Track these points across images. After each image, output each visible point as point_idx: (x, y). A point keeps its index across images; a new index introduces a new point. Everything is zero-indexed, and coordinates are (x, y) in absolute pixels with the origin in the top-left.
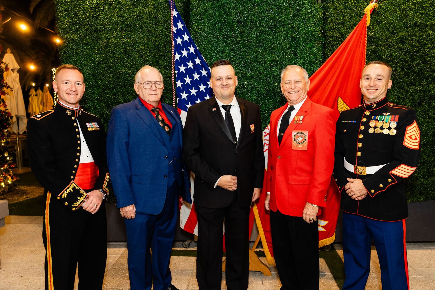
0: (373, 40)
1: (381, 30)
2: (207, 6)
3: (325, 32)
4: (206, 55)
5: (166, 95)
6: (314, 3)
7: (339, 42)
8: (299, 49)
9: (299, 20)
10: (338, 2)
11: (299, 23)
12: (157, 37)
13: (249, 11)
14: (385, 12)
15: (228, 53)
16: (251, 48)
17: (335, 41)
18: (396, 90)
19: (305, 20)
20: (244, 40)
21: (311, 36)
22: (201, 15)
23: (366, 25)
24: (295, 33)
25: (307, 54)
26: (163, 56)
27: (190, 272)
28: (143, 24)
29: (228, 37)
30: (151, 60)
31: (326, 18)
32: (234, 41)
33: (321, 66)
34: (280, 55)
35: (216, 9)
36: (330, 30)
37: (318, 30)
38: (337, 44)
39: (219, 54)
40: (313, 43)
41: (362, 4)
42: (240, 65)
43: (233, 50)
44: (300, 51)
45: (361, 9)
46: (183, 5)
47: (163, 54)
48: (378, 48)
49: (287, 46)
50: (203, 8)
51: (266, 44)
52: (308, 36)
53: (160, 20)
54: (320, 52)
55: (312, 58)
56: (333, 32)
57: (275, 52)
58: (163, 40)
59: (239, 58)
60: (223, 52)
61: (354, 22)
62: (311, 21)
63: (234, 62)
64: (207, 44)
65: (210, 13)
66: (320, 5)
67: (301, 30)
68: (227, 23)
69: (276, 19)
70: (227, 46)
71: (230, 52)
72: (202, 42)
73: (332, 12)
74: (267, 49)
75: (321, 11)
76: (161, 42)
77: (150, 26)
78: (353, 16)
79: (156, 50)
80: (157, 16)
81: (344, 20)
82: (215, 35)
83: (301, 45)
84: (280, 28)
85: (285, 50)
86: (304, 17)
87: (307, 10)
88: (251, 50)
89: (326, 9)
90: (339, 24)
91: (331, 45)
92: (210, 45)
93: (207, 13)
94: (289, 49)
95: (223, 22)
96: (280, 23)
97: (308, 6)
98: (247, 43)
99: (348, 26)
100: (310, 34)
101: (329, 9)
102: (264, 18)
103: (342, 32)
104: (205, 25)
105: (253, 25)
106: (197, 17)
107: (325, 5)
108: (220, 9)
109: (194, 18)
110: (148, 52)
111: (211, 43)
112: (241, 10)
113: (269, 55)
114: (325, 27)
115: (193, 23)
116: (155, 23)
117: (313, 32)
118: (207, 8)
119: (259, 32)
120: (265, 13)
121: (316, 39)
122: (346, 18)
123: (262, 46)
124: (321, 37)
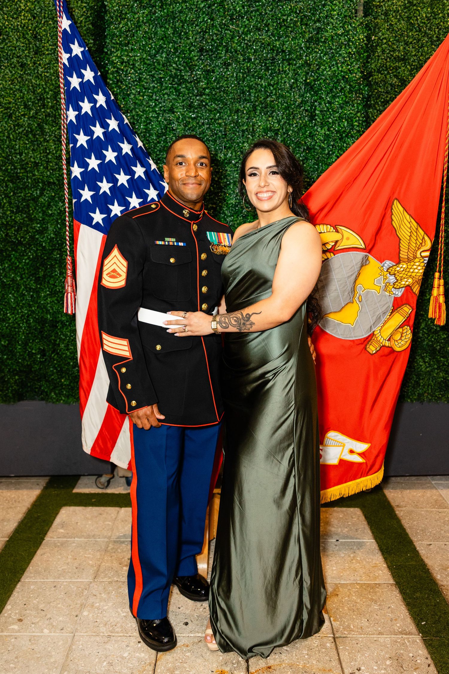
2: (139, 17)
3: (370, 74)
4: (138, 115)
5: (58, 194)
6: (349, 16)
8: (319, 107)
9: (319, 50)
10: (397, 16)
11: (320, 56)
12: (39, 77)
13: (221, 28)
15: (180, 112)
16: (226, 104)
17: (387, 93)
19: (332, 49)
20: (213, 88)
21: (342, 82)
22: (127, 36)
24: (311, 75)
25: (334, 117)
26: (52, 117)
27: (103, 542)
28: (12, 50)
29: (182, 81)
30: (29, 124)
31: (372, 46)
32: (193, 89)
34: (283, 118)
35: (156, 24)
36: (379, 71)
37: (356, 71)
39: (163, 115)
41: (441, 21)
42: (206, 136)
43: (190, 106)
44: (321, 111)
46: (90, 14)
47: (52, 112)
49: (296, 102)
50: (131, 21)
51: (255, 97)
52: (338, 81)
53: (45, 43)
54: (359, 114)
56: (385, 76)
57: (273, 112)
59: (203, 124)
60: (172, 110)
63: (193, 131)
64: (139, 93)
65: (146, 32)
66: (361, 21)
67: (324, 70)
68: (180, 53)
69: (275, 46)
70: (180, 99)
71: (185, 112)
72: (131, 90)
73: (385, 36)
74: (257, 106)
75: (363, 33)
76: (49, 88)
77: (26, 56)
78: (425, 44)
79: (38, 104)
80: (39, 35)
81: (407, 52)
82: (155, 75)
83: (324, 100)
84: (283, 64)
85: (293, 109)
86: (329, 44)
87: (335, 30)
88: (226, 108)
89: (372, 28)
90: (398, 59)
91: (380, 101)
92: (146, 96)
93: (140, 30)
94: (299, 106)
95: (172, 50)
96: (283, 54)
97: (339, 23)
98: (218, 94)
99: (414, 64)
100: (340, 77)
101: (378, 28)
102: (253, 45)
103: (403, 75)
104: (135, 56)
105: (230, 58)
106: (119, 40)
107: (371, 21)
108: (166, 23)
109: (114, 41)
110: (22, 107)
111: (148, 92)
112: (206, 27)
113: (262, 118)
114: (371, 65)
115: (111, 51)
116: (35, 48)
117: (346, 75)
118: (138, 21)
119: (242, 73)
120: (253, 35)
121: (353, 88)
122: (410, 48)
123: (248, 100)
124: (363, 84)
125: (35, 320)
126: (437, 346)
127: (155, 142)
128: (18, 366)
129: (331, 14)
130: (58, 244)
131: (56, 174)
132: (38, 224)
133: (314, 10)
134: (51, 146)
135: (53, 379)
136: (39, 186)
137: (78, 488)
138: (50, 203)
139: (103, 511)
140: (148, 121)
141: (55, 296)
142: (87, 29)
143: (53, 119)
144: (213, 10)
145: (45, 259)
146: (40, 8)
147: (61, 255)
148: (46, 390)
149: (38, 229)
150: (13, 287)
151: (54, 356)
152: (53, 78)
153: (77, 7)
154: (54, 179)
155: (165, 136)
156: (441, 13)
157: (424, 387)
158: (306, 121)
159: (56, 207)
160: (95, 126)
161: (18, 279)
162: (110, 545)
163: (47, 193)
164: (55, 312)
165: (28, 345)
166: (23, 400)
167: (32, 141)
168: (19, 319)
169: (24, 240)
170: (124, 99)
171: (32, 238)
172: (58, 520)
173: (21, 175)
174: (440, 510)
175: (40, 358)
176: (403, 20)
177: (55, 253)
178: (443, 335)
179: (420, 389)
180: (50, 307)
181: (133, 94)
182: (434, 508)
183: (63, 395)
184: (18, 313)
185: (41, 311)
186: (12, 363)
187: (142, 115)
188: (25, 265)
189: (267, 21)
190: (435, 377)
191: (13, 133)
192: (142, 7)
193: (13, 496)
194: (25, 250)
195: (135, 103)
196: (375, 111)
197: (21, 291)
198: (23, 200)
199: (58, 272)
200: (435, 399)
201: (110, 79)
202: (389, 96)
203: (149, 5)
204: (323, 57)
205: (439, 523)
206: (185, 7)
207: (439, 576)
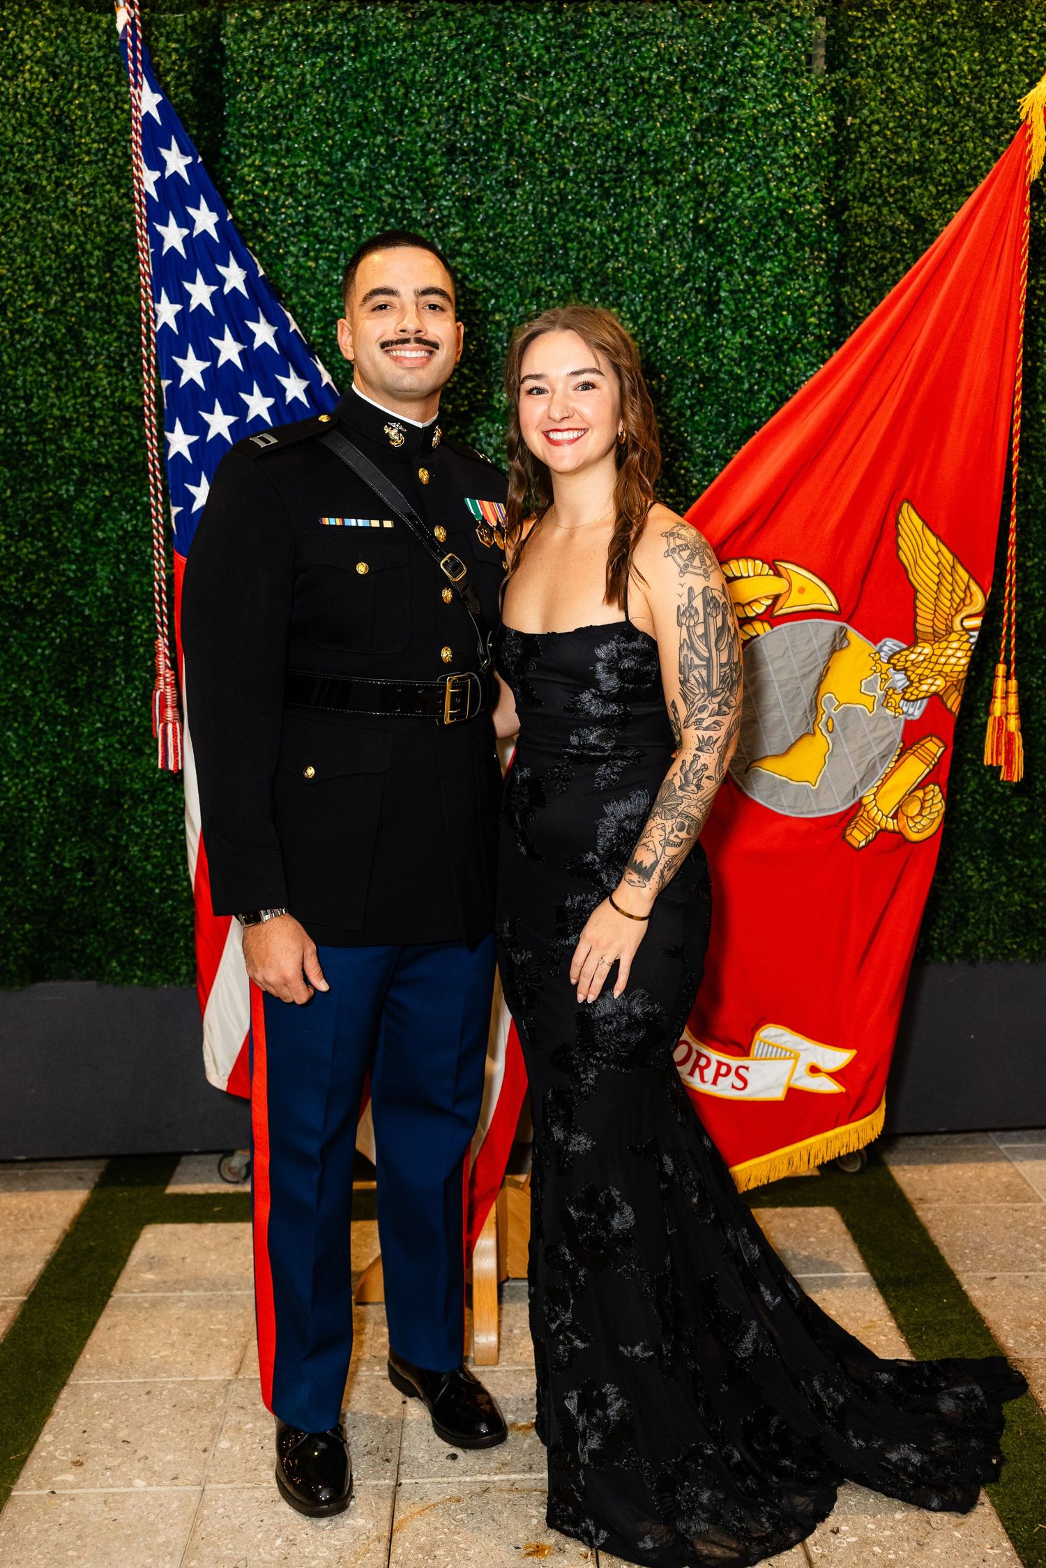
2: (303, 75)
3: (844, 205)
4: (304, 304)
5: (119, 492)
6: (794, 72)
7: (903, 254)
8: (728, 282)
9: (726, 150)
10: (903, 70)
11: (728, 164)
12: (68, 216)
13: (498, 100)
16: (512, 277)
17: (884, 247)
19: (753, 147)
20: (480, 239)
21: (780, 222)
22: (276, 117)
23: (1026, 173)
24: (708, 208)
25: (762, 306)
26: (101, 312)
30: (46, 327)
31: (847, 139)
33: (824, 361)
34: (644, 309)
35: (344, 91)
36: (864, 199)
37: (811, 198)
38: (894, 263)
40: (789, 258)
41: (1004, 82)
44: (732, 292)
45: (1003, 106)
46: (189, 67)
47: (102, 300)
49: (674, 269)
50: (284, 83)
51: (577, 259)
52: (770, 222)
53: (81, 137)
54: (819, 299)
55: (785, 324)
56: (879, 208)
57: (621, 294)
58: (101, 234)
61: (969, 164)
62: (780, 153)
64: (306, 253)
65: (319, 109)
66: (821, 81)
67: (737, 196)
68: (401, 158)
69: (624, 141)
72: (287, 246)
73: (876, 116)
74: (583, 280)
75: (827, 111)
76: (92, 242)
77: (36, 166)
78: (968, 134)
79: (67, 278)
80: (68, 117)
81: (928, 153)
82: (344, 211)
83: (738, 267)
84: (643, 183)
85: (667, 287)
86: (748, 136)
87: (761, 103)
88: (512, 286)
89: (848, 99)
90: (907, 170)
91: (868, 267)
92: (324, 258)
93: (305, 105)
94: (682, 280)
95: (382, 151)
96: (643, 160)
97: (770, 86)
98: (492, 254)
99: (943, 181)
100: (775, 213)
101: (861, 99)
102: (571, 137)
103: (920, 206)
105: (518, 170)
106: (257, 127)
107: (845, 81)
108: (367, 87)
109: (244, 131)
110: (30, 288)
111: (327, 250)
112: (462, 96)
114: (845, 183)
115: (238, 154)
116: (58, 149)
117: (789, 207)
118: (302, 84)
119: (547, 203)
120: (572, 114)
121: (805, 238)
122: (934, 145)
123: (562, 267)
124: (827, 228)
125: (69, 791)
126: (1006, 832)
128: (30, 899)
129: (751, 65)
130: (121, 611)
131: (112, 445)
132: (71, 563)
133: (711, 56)
135: (113, 929)
136: (73, 473)
137: (176, 1183)
138: (100, 513)
139: (242, 1231)
142: (182, 103)
143: (104, 314)
144: (476, 56)
145: (89, 647)
146: (68, 53)
147: (128, 637)
148: (98, 955)
149: (72, 575)
150: (15, 713)
151: (116, 873)
152: (102, 218)
154: (109, 456)
156: (1005, 62)
157: (979, 928)
158: (698, 316)
159: (114, 523)
160: (222, 338)
161: (28, 693)
163: (92, 491)
164: (115, 770)
165: (53, 849)
166: (42, 979)
167: (54, 367)
168: (31, 789)
169: (40, 603)
171: (59, 596)
172: (138, 1255)
173: (30, 448)
174: (1017, 1206)
175: (81, 880)
176: (919, 80)
177: (114, 632)
178: (1019, 805)
179: (970, 931)
180: (105, 759)
181: (293, 255)
182: (1004, 1201)
183: (138, 965)
184: (27, 775)
185: (82, 769)
186: (14, 893)
187: (314, 305)
188: (42, 661)
190: (1001, 902)
191: (10, 350)
192: (310, 51)
193: (25, 1206)
194: (41, 626)
195: (298, 277)
196: (857, 291)
197: (33, 723)
198: (37, 507)
199: (121, 675)
200: (1002, 954)
202: (888, 256)
203: (328, 45)
204: (736, 165)
205: (1014, 1234)
206: (410, 50)
207: (1011, 1341)
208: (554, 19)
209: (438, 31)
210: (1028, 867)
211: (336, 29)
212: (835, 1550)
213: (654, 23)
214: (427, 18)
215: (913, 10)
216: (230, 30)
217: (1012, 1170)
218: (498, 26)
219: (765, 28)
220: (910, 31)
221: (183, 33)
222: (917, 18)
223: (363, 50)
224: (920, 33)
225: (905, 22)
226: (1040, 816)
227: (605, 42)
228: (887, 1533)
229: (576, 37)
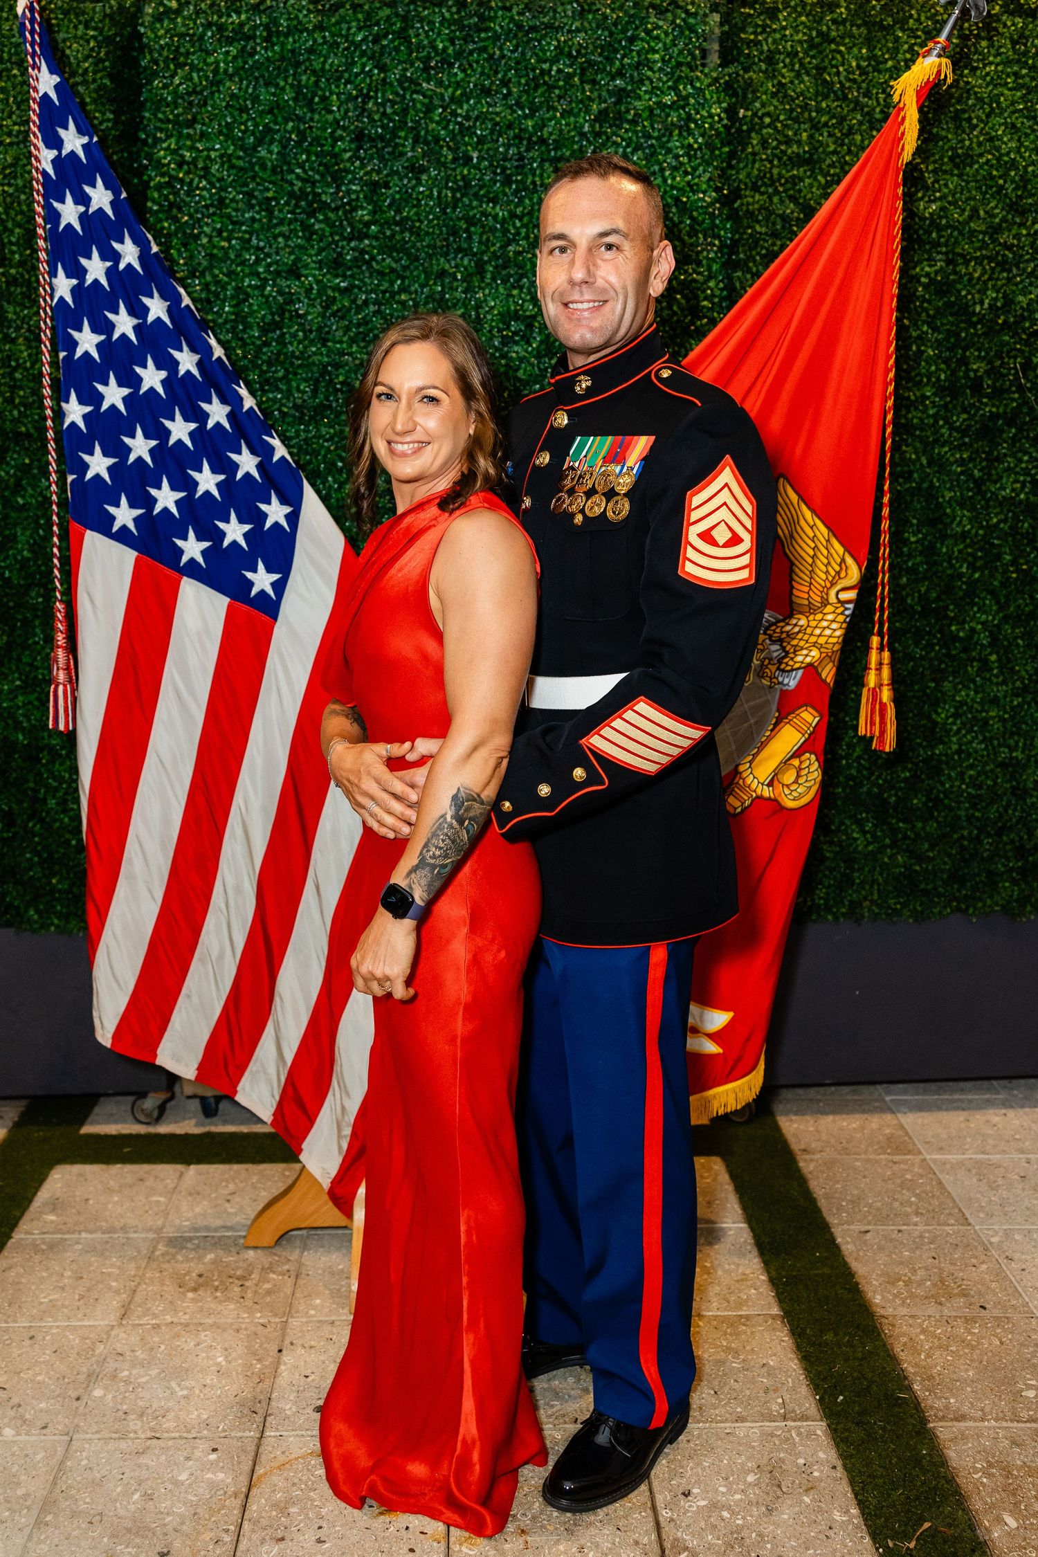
0: (934, 235)
1: (969, 191)
2: (217, 63)
3: (736, 194)
4: (217, 283)
5: (39, 460)
6: (689, 65)
9: (623, 139)
10: (793, 65)
13: (404, 89)
14: (988, 116)
15: (314, 276)
16: (417, 259)
17: (775, 235)
18: (1026, 453)
19: (650, 137)
20: (387, 223)
21: (674, 210)
22: (191, 103)
23: (900, 155)
26: (22, 286)
27: (144, 1239)
29: (315, 206)
31: (739, 131)
32: (341, 224)
35: (256, 78)
36: (755, 188)
37: (704, 186)
39: (274, 281)
42: (371, 330)
43: (336, 265)
46: (107, 54)
47: (22, 276)
48: (955, 273)
50: (199, 70)
51: (480, 242)
54: (712, 284)
56: (770, 198)
57: (522, 276)
59: (366, 303)
60: (294, 272)
62: (675, 143)
63: (342, 318)
64: (219, 233)
65: (233, 96)
66: (714, 75)
68: (311, 144)
69: (525, 130)
70: (312, 246)
71: (324, 275)
72: (201, 227)
73: (768, 109)
74: (486, 262)
75: (719, 102)
76: (13, 220)
78: (856, 127)
81: (817, 145)
82: (256, 193)
86: (644, 126)
87: (657, 95)
88: (417, 268)
89: (740, 92)
90: (797, 161)
91: (758, 254)
92: (237, 239)
93: (219, 91)
95: (293, 136)
96: (544, 148)
97: (665, 79)
98: (398, 237)
99: (832, 171)
101: (754, 92)
102: (475, 125)
103: (809, 196)
104: (209, 150)
105: (424, 156)
106: (172, 112)
107: (738, 75)
108: (278, 75)
109: (160, 116)
111: (240, 231)
112: (370, 85)
113: (497, 289)
114: (738, 173)
115: (155, 137)
117: (683, 195)
118: (216, 72)
119: (451, 189)
120: (476, 104)
121: (699, 225)
122: (823, 137)
123: (465, 250)
124: (720, 215)
126: (890, 797)
127: (258, 342)
129: (647, 59)
130: (41, 573)
131: (32, 414)
133: (609, 50)
134: (21, 352)
135: (31, 877)
137: (91, 1124)
138: (20, 479)
139: (148, 1173)
140: (241, 296)
141: (35, 691)
142: (100, 88)
144: (384, 47)
145: (10, 608)
148: (16, 903)
151: (34, 825)
152: (23, 197)
153: (75, 37)
154: (29, 426)
155: (281, 329)
156: (891, 58)
157: (864, 888)
159: (33, 489)
160: (116, 312)
162: (160, 1247)
163: (12, 459)
164: (34, 726)
170: (185, 245)
172: (44, 1194)
174: (896, 1158)
176: (808, 74)
177: (33, 594)
178: (903, 771)
179: (855, 892)
180: (24, 715)
181: (206, 235)
182: (885, 1153)
183: (54, 913)
187: (228, 284)
189: (505, 75)
190: (885, 863)
192: (223, 40)
195: (212, 256)
196: (749, 276)
199: (39, 637)
200: (886, 914)
201: (154, 201)
202: (779, 243)
203: (240, 34)
204: (632, 154)
205: (891, 1186)
206: (320, 41)
207: (879, 1297)
208: (458, 12)
209: (347, 23)
210: (912, 829)
211: (249, 19)
212: (684, 1514)
213: (554, 18)
214: (336, 10)
215: (803, 8)
216: (148, 19)
217: (895, 1122)
218: (405, 18)
219: (661, 23)
220: (801, 28)
221: (101, 21)
222: (807, 16)
223: (275, 39)
224: (810, 29)
225: (795, 19)
226: (923, 781)
227: (507, 35)
228: (738, 1497)
229: (479, 30)
